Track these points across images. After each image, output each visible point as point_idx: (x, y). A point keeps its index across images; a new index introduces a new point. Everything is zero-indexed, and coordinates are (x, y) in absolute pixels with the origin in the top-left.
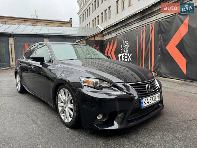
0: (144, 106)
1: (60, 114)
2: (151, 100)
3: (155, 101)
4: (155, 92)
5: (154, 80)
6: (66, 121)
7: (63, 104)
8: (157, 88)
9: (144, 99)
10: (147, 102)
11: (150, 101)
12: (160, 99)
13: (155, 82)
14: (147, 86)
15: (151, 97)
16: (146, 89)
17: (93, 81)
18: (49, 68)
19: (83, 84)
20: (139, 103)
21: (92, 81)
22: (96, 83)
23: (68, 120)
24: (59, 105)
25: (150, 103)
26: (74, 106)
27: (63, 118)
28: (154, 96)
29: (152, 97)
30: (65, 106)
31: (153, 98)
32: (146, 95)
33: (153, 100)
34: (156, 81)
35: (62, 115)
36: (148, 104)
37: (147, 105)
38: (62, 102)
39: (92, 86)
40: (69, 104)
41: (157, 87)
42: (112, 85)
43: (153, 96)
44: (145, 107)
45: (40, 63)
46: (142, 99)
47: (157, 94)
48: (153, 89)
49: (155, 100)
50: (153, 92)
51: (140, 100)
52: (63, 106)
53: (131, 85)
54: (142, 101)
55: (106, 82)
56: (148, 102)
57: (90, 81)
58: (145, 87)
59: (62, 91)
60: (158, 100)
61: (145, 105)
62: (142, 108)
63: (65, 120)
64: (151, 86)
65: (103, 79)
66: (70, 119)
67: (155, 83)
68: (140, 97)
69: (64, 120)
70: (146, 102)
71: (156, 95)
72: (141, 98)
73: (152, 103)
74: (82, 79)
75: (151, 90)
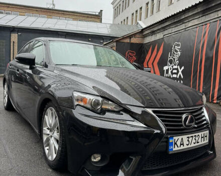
0: (174, 149)
1: (45, 146)
2: (188, 141)
3: (196, 144)
4: (198, 129)
5: (201, 108)
6: (50, 158)
7: (48, 132)
8: (205, 122)
9: (176, 138)
10: (181, 144)
11: (186, 142)
12: (206, 141)
13: (203, 112)
14: (184, 116)
15: (190, 136)
16: (181, 122)
17: (92, 98)
18: (41, 75)
19: (76, 103)
20: (165, 144)
21: (90, 99)
22: (97, 103)
23: (52, 156)
24: (44, 132)
25: (186, 147)
26: (60, 136)
27: (47, 152)
28: (197, 134)
29: (192, 137)
30: (51, 134)
31: (194, 138)
32: (181, 131)
33: (194, 141)
34: (204, 110)
35: (46, 148)
36: (182, 147)
37: (179, 148)
38: (48, 129)
39: (89, 106)
40: (56, 132)
41: (205, 120)
42: (122, 108)
43: (193, 135)
44: (176, 152)
45: (28, 67)
46: (172, 138)
47: (203, 133)
48: (196, 124)
49: (198, 142)
50: (195, 128)
51: (168, 139)
52: (49, 135)
53: (154, 112)
54: (171, 141)
55: (110, 102)
56: (183, 144)
57: (87, 99)
58: (181, 118)
59: (49, 111)
60: (203, 143)
61: (176, 149)
62: (170, 153)
63: (49, 156)
64: (191, 118)
65: (107, 96)
66: (55, 156)
67: (203, 114)
68: (168, 134)
69: (47, 156)
70: (178, 143)
71: (200, 134)
72: (169, 136)
73: (189, 146)
74: (76, 94)
75: (190, 124)
